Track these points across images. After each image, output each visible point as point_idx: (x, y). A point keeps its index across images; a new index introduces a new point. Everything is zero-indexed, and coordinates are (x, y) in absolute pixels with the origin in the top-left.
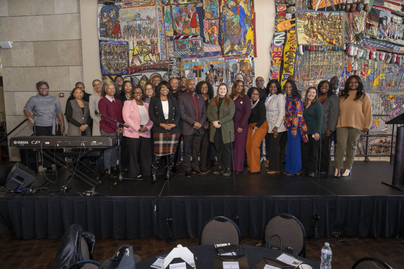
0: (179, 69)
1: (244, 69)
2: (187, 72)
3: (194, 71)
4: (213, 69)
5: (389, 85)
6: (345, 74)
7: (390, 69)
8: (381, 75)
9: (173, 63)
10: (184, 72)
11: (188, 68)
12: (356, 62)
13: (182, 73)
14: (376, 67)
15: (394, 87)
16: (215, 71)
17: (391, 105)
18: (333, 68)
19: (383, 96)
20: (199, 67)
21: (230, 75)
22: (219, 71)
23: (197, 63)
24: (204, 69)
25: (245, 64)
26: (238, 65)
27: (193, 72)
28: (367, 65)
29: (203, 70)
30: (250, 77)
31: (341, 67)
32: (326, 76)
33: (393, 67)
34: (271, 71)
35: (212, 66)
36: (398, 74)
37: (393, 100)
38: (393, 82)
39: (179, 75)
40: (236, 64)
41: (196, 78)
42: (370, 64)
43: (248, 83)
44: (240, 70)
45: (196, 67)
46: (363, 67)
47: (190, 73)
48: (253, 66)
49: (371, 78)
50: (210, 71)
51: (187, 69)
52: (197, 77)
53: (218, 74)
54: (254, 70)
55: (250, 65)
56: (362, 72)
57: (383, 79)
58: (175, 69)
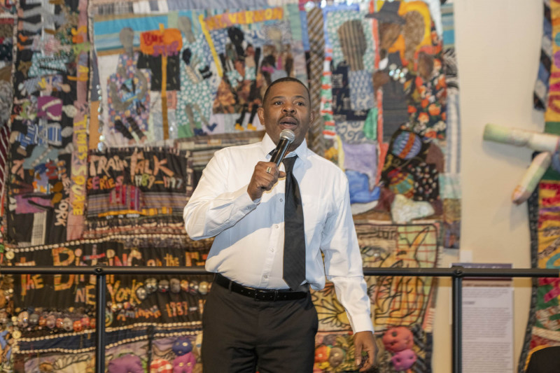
0: (67, 49)
1: (400, 45)
2: (109, 65)
3: (143, 62)
4: (240, 51)
9: (36, 20)
10: (91, 63)
11: (117, 44)
13: (82, 69)
16: (250, 61)
20: (169, 40)
21: (327, 80)
22: (270, 60)
23: (163, 18)
24: (197, 49)
25: (403, 21)
26: (370, 26)
27: (141, 65)
29: (187, 55)
30: (434, 92)
34: (545, 60)
35: (236, 34)
39: (65, 81)
40: (357, 25)
41: (154, 95)
43: (424, 119)
44: (383, 54)
45: (155, 38)
47: (122, 71)
48: (450, 34)
50: (223, 58)
51: (107, 51)
52: (156, 87)
53: (266, 75)
54: (451, 51)
55: (433, 28)
58: (47, 49)
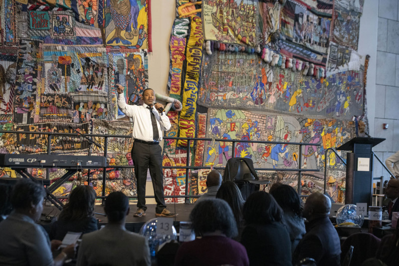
0: (35, 59)
1: (133, 68)
2: (48, 66)
3: (60, 66)
4: (88, 65)
5: (307, 106)
6: (259, 86)
7: (307, 83)
8: (298, 91)
9: (25, 49)
10: (43, 65)
11: (51, 59)
12: (271, 71)
13: (39, 67)
14: (292, 79)
15: (312, 108)
16: (91, 69)
17: (310, 133)
18: (246, 78)
19: (301, 120)
20: (67, 60)
21: (113, 77)
22: (97, 69)
23: (65, 52)
24: (76, 63)
25: (134, 60)
26: (126, 61)
27: (58, 67)
28: (283, 77)
29: (73, 65)
30: (142, 83)
31: (255, 76)
32: (238, 88)
33: (310, 81)
34: (170, 75)
35: (88, 60)
36: (315, 92)
37: (312, 126)
38: (311, 101)
39: (34, 70)
40: (122, 60)
41: (63, 77)
42: (286, 74)
43: (139, 91)
44: (128, 70)
45: (63, 59)
46: (279, 78)
47: (52, 68)
48: (147, 66)
49: (288, 95)
50: (83, 67)
51: (48, 61)
52: (63, 75)
53: (96, 74)
54: (147, 71)
55: (142, 64)
56: (277, 85)
57: (300, 97)
58: (28, 59)
